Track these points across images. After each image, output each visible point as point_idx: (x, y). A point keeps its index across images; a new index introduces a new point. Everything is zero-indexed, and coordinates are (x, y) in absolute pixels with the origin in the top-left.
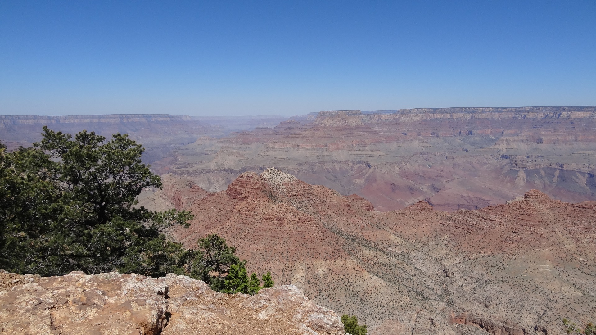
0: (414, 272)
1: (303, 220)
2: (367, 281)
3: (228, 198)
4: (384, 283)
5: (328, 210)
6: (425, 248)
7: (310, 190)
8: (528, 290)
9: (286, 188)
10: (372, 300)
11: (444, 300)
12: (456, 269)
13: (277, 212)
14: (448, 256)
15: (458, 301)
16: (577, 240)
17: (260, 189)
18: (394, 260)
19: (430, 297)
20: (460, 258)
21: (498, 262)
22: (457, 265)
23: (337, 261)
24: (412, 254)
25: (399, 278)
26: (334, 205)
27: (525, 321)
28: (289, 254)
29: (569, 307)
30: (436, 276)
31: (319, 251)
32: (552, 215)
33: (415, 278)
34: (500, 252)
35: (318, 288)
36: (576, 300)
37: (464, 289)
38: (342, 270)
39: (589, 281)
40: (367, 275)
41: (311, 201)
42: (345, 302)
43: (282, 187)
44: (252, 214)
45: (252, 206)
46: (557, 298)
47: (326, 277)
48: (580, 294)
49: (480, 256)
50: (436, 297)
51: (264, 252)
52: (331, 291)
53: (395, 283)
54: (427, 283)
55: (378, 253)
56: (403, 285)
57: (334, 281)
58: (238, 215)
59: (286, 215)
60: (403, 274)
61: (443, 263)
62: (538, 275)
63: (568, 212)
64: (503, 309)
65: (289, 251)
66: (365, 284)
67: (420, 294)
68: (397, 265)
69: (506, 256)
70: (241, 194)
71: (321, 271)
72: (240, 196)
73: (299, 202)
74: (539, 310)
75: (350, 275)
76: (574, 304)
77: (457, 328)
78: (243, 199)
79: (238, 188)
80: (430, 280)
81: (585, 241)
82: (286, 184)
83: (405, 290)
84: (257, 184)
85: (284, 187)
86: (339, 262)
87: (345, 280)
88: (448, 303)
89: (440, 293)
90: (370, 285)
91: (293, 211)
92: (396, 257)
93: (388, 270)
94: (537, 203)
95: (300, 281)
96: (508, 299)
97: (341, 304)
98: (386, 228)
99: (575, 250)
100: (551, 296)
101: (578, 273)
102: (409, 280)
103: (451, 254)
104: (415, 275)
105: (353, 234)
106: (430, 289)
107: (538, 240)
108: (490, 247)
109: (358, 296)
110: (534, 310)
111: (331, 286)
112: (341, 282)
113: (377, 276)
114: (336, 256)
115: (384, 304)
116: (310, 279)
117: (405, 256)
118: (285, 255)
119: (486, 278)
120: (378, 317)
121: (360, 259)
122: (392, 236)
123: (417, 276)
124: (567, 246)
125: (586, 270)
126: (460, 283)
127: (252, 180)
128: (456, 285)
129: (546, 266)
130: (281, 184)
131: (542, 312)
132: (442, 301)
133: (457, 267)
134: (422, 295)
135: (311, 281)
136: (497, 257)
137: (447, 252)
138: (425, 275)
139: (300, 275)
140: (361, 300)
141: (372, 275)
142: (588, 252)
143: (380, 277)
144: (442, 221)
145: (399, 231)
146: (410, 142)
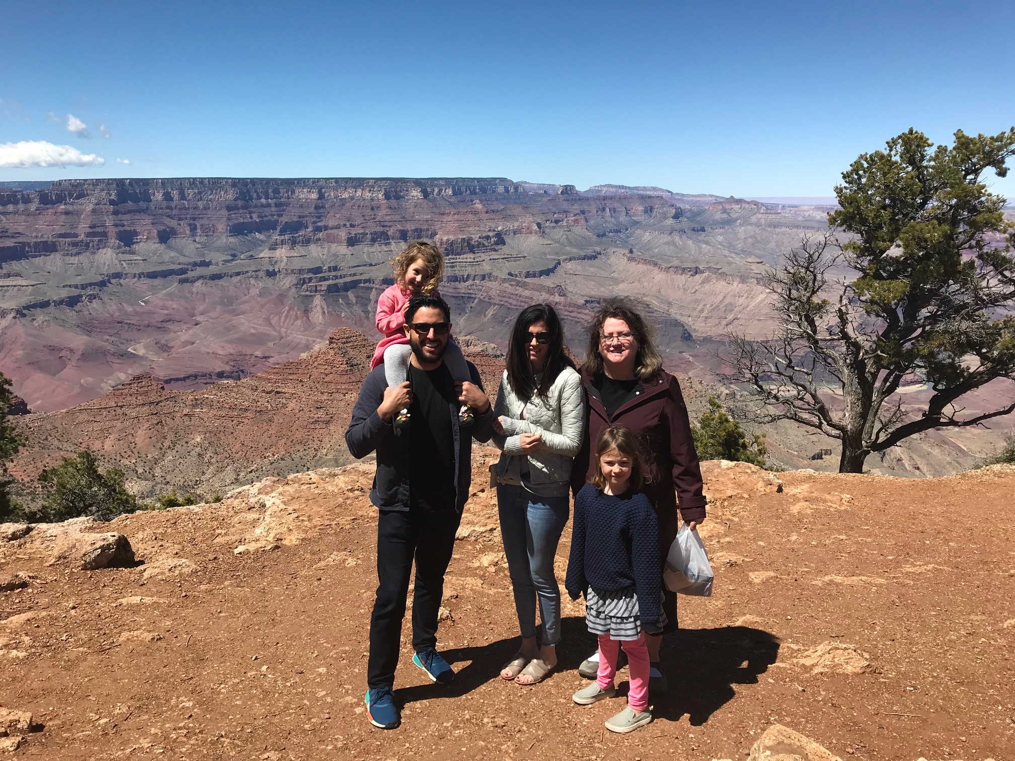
34: (301, 448)
69: (311, 452)
94: (350, 351)
108: (282, 443)
136: (296, 458)
144: (186, 411)
146: (94, 253)
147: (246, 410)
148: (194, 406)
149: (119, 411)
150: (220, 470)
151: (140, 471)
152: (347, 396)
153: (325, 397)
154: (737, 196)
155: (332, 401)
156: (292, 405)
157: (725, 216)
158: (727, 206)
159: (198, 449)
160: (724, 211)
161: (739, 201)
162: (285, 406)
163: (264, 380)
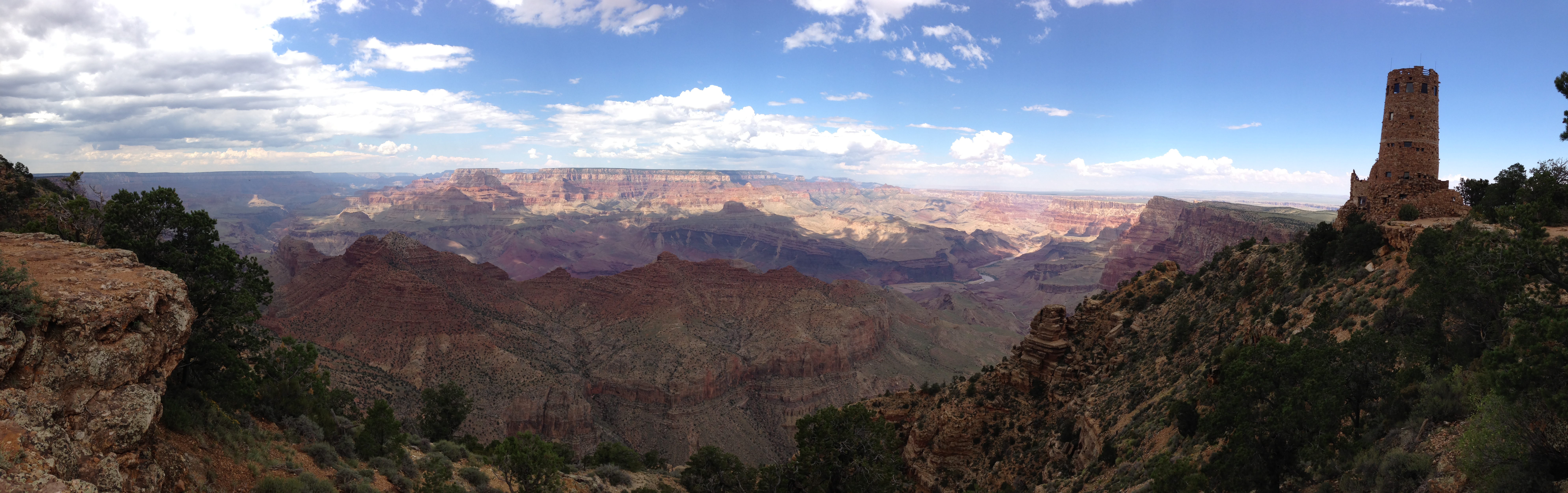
0: (549, 345)
1: (427, 290)
2: (497, 357)
3: (345, 264)
4: (515, 359)
5: (457, 280)
6: (562, 318)
7: (436, 257)
8: (662, 350)
9: (410, 254)
10: (502, 378)
11: (581, 372)
12: (594, 338)
13: (397, 280)
14: (586, 325)
15: (595, 371)
16: (702, 296)
17: (379, 254)
18: (527, 333)
19: (565, 370)
20: (598, 326)
21: (634, 327)
22: (595, 333)
23: (463, 336)
24: (548, 325)
25: (533, 351)
26: (464, 273)
27: (658, 379)
28: (408, 328)
29: (696, 358)
30: (573, 347)
31: (443, 325)
32: (681, 275)
33: (550, 351)
34: (635, 316)
35: (439, 366)
36: (702, 350)
37: (601, 357)
38: (468, 345)
39: (711, 332)
40: (497, 351)
41: (438, 270)
42: (469, 381)
43: (405, 253)
44: (369, 282)
45: (370, 273)
46: (686, 353)
47: (449, 353)
48: (705, 345)
49: (617, 322)
50: (572, 369)
51: (380, 324)
52: (454, 368)
53: (527, 357)
54: (563, 355)
55: (511, 326)
56: (536, 359)
57: (458, 358)
58: (353, 282)
59: (407, 285)
60: (537, 347)
61: (580, 333)
62: (670, 334)
63: (694, 271)
64: (638, 372)
65: (409, 324)
66: (495, 360)
67: (553, 367)
68: (531, 338)
69: (641, 319)
70: (359, 260)
71: (444, 346)
72: (358, 262)
73: (424, 271)
74: (671, 367)
75: (476, 352)
76: (700, 355)
77: (593, 399)
78: (360, 265)
79: (355, 252)
80: (566, 352)
81: (708, 295)
82: (409, 250)
83: (538, 364)
84: (377, 249)
85: (407, 253)
86: (464, 337)
87: (470, 356)
88: (584, 374)
89: (576, 365)
90: (501, 362)
91: (415, 280)
92: (530, 329)
93: (521, 344)
94: (668, 265)
95: (420, 357)
96: (642, 361)
97: (465, 384)
98: (521, 299)
99: (700, 305)
100: (681, 352)
101: (703, 325)
102: (543, 354)
103: (589, 322)
104: (550, 348)
105: (484, 306)
106: (566, 361)
107: (670, 300)
108: (627, 312)
109: (487, 375)
110: (667, 369)
111: (454, 364)
112: (466, 359)
113: (508, 351)
114: (462, 330)
115: (514, 381)
116: (431, 355)
117: (540, 328)
118: (404, 328)
119: (622, 343)
120: (508, 395)
121: (490, 333)
122: (527, 307)
123: (553, 348)
124: (694, 303)
125: (709, 322)
126: (597, 352)
127: (372, 244)
128: (593, 354)
129: (677, 324)
130: (404, 250)
131: (673, 369)
132: (578, 373)
133: (594, 336)
134: (557, 369)
135: (433, 358)
136: (633, 322)
137: (585, 321)
138: (561, 347)
139: (420, 351)
140: (490, 378)
141: (502, 351)
142: (711, 305)
143: (511, 352)
144: (580, 289)
145: (535, 301)
146: (552, 205)
147: (610, 292)
148: (584, 287)
149: (547, 285)
150: (593, 323)
151: (553, 317)
152: (664, 290)
153: (652, 289)
154: (888, 184)
155: (656, 292)
156: (634, 292)
157: (883, 194)
158: (884, 189)
159: (583, 311)
160: (883, 191)
161: (890, 187)
162: (630, 292)
163: (621, 277)
